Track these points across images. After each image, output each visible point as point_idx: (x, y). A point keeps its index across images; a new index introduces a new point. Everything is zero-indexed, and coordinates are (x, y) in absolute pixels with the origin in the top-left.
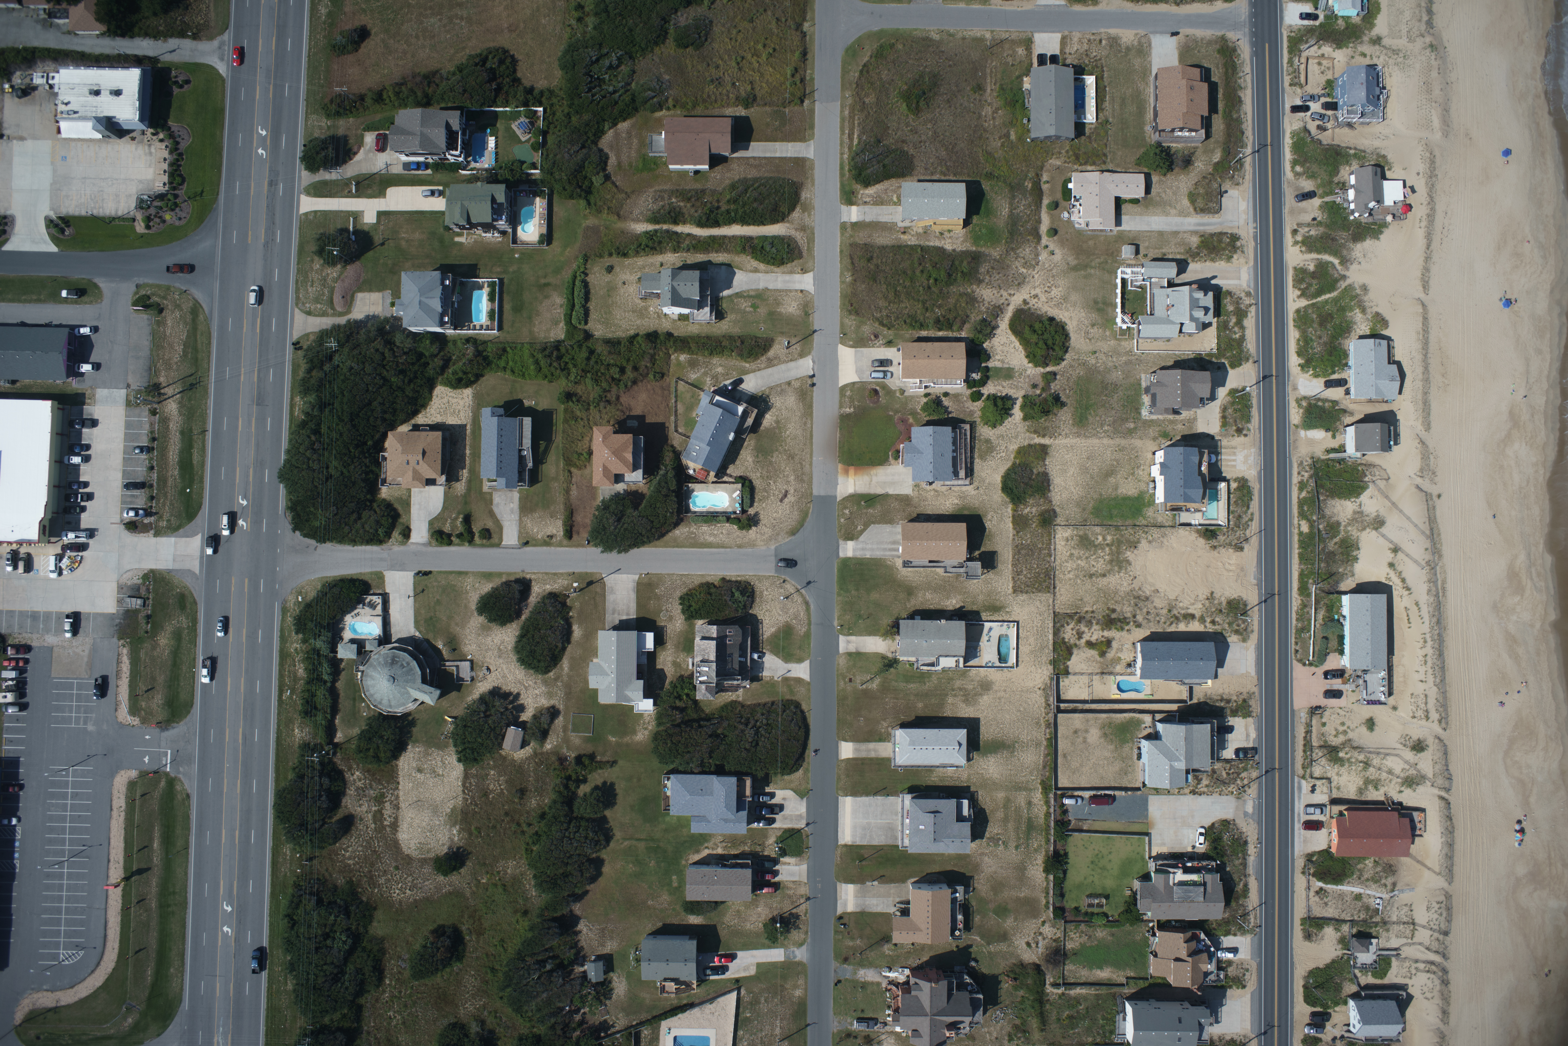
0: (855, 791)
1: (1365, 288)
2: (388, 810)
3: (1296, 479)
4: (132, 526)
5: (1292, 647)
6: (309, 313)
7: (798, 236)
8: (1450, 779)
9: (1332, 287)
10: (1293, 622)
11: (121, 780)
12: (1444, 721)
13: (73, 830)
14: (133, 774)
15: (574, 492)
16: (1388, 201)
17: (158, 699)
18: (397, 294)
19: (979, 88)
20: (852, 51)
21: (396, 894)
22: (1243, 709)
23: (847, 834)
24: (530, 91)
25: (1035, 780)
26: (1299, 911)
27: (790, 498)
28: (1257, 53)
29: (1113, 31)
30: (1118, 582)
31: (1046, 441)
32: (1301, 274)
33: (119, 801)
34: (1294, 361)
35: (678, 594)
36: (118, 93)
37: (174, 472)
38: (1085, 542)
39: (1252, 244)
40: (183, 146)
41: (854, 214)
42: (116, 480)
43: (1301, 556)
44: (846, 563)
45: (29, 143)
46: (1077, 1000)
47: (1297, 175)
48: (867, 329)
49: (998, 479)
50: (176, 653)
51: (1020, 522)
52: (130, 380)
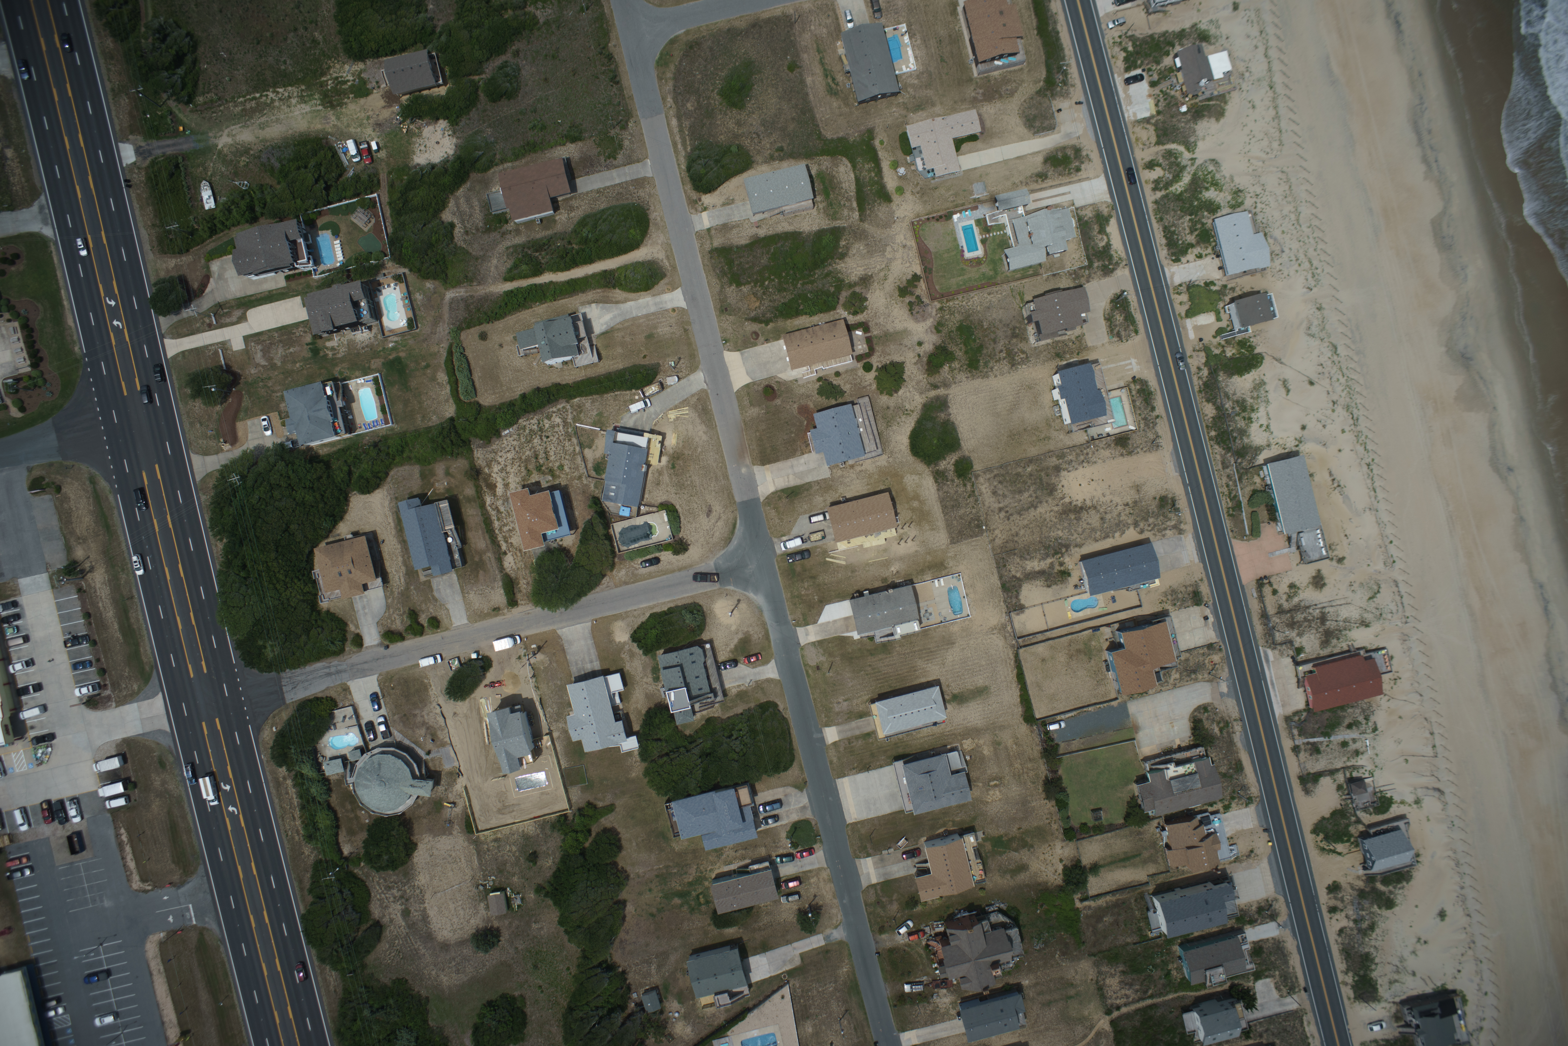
0: (851, 770)
2: (415, 906)
3: (1193, 368)
4: (91, 702)
5: (1227, 527)
6: (205, 453)
7: (658, 257)
9: (1185, 174)
10: (1221, 501)
11: (151, 948)
14: (162, 936)
15: (505, 561)
16: (1218, 74)
18: (283, 414)
19: (796, 65)
20: (663, 61)
22: (1193, 597)
23: (853, 813)
24: (357, 181)
25: (1017, 717)
27: (716, 511)
30: (1048, 509)
31: (945, 392)
32: (1151, 169)
33: (156, 966)
34: (1163, 252)
38: (1007, 480)
39: (1096, 151)
40: (32, 321)
41: (705, 221)
42: (63, 663)
43: (1215, 439)
46: (1108, 908)
48: (747, 329)
49: (905, 443)
50: (170, 812)
51: (940, 478)
52: (48, 563)
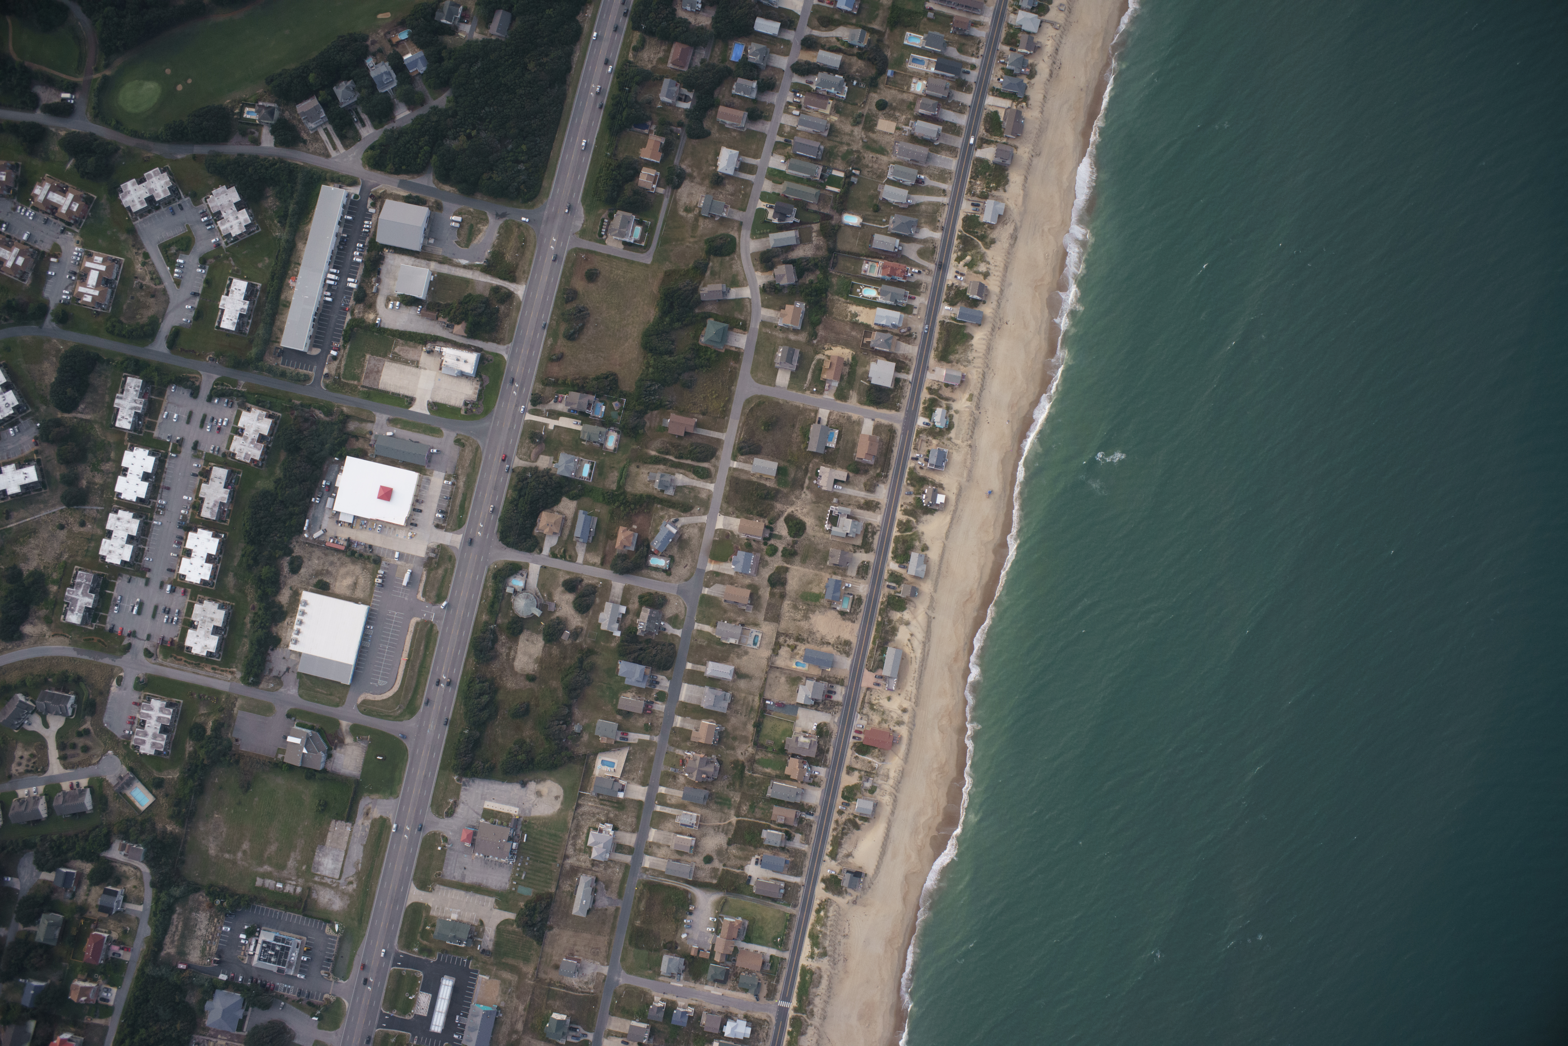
0: (689, 682)
1: (923, 533)
2: (512, 653)
3: (881, 600)
4: (438, 526)
5: (865, 662)
6: (521, 459)
7: (712, 469)
8: (914, 725)
9: (911, 531)
10: (868, 653)
11: (414, 621)
12: (917, 703)
13: (392, 636)
14: (419, 619)
15: (607, 548)
16: (938, 502)
17: (433, 594)
18: (556, 459)
19: (794, 426)
20: (748, 401)
21: (509, 685)
22: (841, 682)
23: (683, 697)
24: (621, 392)
25: (757, 692)
26: (847, 762)
27: (688, 567)
28: (904, 434)
29: (850, 414)
30: (804, 624)
31: (789, 566)
32: (900, 523)
33: (411, 629)
34: (890, 555)
35: (639, 594)
36: (466, 362)
37: (457, 508)
38: (795, 607)
39: (884, 507)
40: (486, 384)
41: (735, 464)
42: (434, 506)
43: (876, 630)
44: (704, 597)
45: (427, 371)
46: (756, 778)
47: (908, 484)
48: (730, 509)
49: (767, 576)
50: (444, 577)
51: (772, 594)
52: (448, 470)
